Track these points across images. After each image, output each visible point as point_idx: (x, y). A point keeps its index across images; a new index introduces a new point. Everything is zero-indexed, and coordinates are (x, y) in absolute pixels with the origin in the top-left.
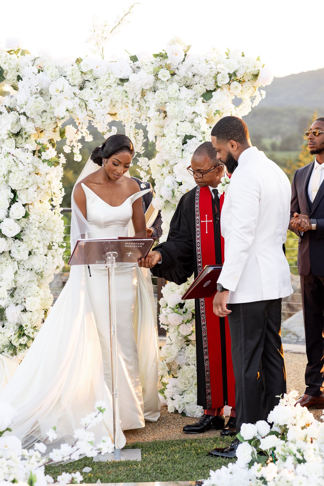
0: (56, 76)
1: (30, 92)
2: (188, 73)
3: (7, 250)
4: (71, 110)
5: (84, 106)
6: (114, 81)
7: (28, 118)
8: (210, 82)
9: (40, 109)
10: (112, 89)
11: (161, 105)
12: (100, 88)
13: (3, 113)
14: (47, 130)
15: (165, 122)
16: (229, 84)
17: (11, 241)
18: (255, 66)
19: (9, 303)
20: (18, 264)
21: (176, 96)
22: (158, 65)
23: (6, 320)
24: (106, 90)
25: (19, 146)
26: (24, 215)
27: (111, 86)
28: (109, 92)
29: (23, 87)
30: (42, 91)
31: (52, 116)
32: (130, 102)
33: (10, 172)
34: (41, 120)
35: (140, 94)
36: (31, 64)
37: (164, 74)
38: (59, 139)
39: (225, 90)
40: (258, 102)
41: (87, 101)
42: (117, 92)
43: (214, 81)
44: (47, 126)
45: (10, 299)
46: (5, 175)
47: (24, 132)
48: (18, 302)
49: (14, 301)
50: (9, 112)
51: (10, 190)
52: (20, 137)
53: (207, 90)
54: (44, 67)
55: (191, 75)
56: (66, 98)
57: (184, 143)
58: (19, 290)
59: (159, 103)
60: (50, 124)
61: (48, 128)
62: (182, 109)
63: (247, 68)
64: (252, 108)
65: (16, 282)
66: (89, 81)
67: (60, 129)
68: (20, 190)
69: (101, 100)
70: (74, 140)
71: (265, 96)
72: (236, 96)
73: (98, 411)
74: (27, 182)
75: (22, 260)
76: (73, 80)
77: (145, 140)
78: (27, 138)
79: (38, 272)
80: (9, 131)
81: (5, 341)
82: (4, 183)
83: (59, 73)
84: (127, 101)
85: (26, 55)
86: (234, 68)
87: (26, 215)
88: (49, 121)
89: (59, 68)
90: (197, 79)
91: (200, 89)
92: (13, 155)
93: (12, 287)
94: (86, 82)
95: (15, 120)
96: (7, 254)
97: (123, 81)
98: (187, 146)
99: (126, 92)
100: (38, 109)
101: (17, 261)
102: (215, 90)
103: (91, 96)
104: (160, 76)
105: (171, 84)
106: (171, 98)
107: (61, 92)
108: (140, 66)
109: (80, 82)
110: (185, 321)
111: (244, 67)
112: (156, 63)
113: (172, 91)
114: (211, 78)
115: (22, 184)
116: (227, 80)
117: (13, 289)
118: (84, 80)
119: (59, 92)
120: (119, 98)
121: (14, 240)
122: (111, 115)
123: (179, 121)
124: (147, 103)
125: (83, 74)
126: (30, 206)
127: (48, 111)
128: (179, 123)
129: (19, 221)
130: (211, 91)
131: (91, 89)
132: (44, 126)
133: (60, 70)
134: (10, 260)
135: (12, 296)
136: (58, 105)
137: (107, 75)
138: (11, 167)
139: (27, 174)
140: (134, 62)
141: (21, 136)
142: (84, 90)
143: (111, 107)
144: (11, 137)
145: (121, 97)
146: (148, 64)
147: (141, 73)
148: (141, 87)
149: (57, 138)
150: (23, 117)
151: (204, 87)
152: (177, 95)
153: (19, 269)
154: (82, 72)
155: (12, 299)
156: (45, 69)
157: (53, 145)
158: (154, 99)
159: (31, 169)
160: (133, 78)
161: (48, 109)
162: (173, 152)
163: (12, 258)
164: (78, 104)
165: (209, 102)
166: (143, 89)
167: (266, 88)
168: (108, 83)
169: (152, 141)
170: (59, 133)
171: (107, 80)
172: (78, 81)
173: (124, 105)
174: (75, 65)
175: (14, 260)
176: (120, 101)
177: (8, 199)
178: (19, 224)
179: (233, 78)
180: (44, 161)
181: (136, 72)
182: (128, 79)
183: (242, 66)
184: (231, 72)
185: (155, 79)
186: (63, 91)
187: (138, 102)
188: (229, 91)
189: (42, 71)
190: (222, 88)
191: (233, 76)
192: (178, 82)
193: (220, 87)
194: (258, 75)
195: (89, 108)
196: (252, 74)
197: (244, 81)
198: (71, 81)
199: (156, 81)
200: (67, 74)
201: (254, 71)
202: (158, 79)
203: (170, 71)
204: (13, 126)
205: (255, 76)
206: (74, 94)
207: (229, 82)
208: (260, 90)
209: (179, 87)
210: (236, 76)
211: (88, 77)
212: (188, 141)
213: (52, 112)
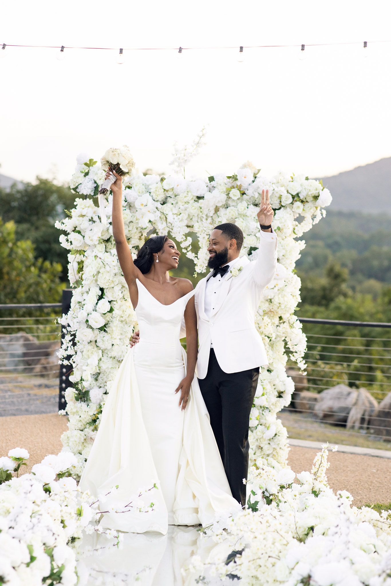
2: (255, 193)
3: (93, 339)
4: (154, 222)
5: (165, 218)
6: (191, 198)
8: (275, 202)
10: (189, 204)
11: (232, 220)
12: (179, 203)
13: (96, 222)
14: (133, 238)
16: (292, 203)
17: (97, 332)
18: (316, 188)
19: (94, 386)
20: (103, 352)
21: (245, 213)
22: (230, 185)
23: (90, 400)
24: (185, 206)
25: (109, 251)
26: (109, 310)
27: (189, 202)
28: (187, 208)
30: (131, 205)
31: (138, 226)
32: (205, 217)
33: (99, 272)
34: (128, 229)
35: (214, 210)
37: (235, 194)
39: (288, 209)
40: (319, 220)
41: (167, 215)
42: (193, 208)
43: (279, 201)
44: (133, 235)
45: (94, 382)
46: (95, 275)
48: (101, 385)
49: (98, 384)
51: (98, 289)
52: (109, 243)
54: (133, 184)
55: (256, 195)
56: (149, 211)
57: (250, 253)
58: (103, 375)
59: (230, 218)
60: (136, 233)
61: (135, 236)
62: (248, 224)
63: (309, 191)
64: (313, 225)
65: (100, 367)
66: (171, 197)
68: (107, 288)
69: (181, 214)
71: (325, 215)
72: (299, 214)
74: (113, 282)
75: (106, 349)
76: (156, 196)
79: (119, 359)
80: (100, 238)
81: (88, 419)
82: (94, 282)
83: (145, 190)
84: (202, 215)
86: (296, 190)
87: (111, 310)
88: (135, 230)
89: (145, 186)
92: (100, 258)
93: (96, 372)
94: (168, 198)
95: (105, 229)
96: (94, 343)
97: (199, 198)
98: (252, 256)
99: (201, 208)
101: (102, 350)
102: (279, 209)
103: (172, 210)
104: (231, 195)
105: (241, 202)
106: (240, 214)
107: (145, 206)
108: (215, 186)
109: (163, 198)
111: (306, 190)
113: (241, 209)
114: (276, 199)
115: (109, 284)
116: (291, 200)
117: (97, 373)
118: (167, 196)
119: (143, 206)
120: (195, 213)
121: (100, 331)
122: (188, 226)
123: (246, 234)
124: (220, 217)
125: (165, 191)
126: (115, 303)
127: (134, 222)
129: (105, 316)
130: (276, 209)
131: (172, 204)
132: (130, 235)
134: (96, 348)
135: (96, 380)
136: (142, 217)
137: (186, 192)
138: (100, 268)
139: (113, 275)
140: (210, 182)
141: (111, 242)
142: (165, 205)
143: (189, 220)
144: (102, 242)
145: (197, 212)
146: (222, 185)
147: (215, 192)
148: (214, 204)
152: (245, 211)
153: (103, 356)
154: (165, 190)
155: (96, 382)
156: (134, 186)
158: (226, 214)
159: (117, 271)
160: (208, 196)
161: (134, 220)
163: (97, 346)
164: (159, 217)
166: (216, 206)
167: (326, 209)
168: (186, 200)
170: (144, 240)
171: (185, 197)
172: (161, 197)
173: (200, 218)
174: (160, 183)
175: (99, 348)
176: (196, 215)
177: (97, 296)
178: (105, 318)
179: (296, 199)
181: (211, 191)
182: (203, 197)
183: (305, 189)
184: (294, 193)
185: (227, 197)
186: (147, 205)
187: (212, 217)
188: (292, 210)
189: (131, 188)
190: (286, 207)
191: (296, 197)
192: (247, 201)
193: (284, 206)
194: (318, 196)
195: (168, 220)
196: (313, 195)
197: (307, 202)
198: (154, 197)
199: (228, 199)
200: (151, 191)
201: (315, 193)
202: (230, 198)
203: (240, 191)
204: (104, 234)
205: (316, 198)
206: (157, 208)
207: (292, 202)
208: (321, 210)
209: (248, 205)
210: (299, 197)
211: (170, 194)
212: (253, 252)
213: (138, 223)
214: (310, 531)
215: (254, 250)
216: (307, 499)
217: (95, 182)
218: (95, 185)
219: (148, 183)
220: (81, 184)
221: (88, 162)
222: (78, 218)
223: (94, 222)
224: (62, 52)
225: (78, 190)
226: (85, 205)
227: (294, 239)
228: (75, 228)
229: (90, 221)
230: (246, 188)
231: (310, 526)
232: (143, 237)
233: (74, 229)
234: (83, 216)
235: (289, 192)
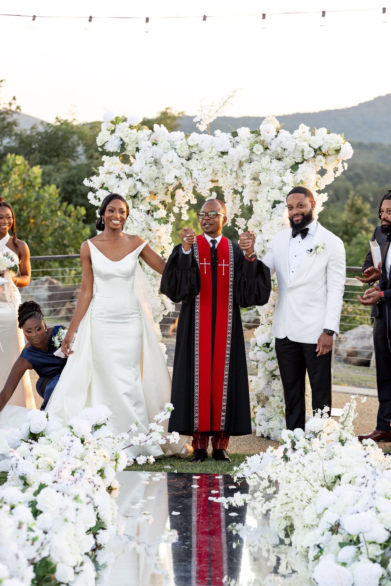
0: (168, 148)
1: (145, 162)
2: (278, 148)
4: (180, 178)
5: (190, 174)
6: (216, 153)
7: (143, 183)
8: (298, 156)
9: (153, 176)
10: (214, 160)
12: (204, 159)
13: (123, 178)
14: (160, 194)
15: (259, 189)
16: (314, 157)
18: (338, 142)
22: (254, 140)
24: (209, 161)
25: (136, 207)
27: (213, 158)
28: (211, 163)
29: (139, 158)
30: (156, 161)
31: (164, 182)
32: (229, 172)
34: (154, 185)
35: (238, 165)
36: (147, 138)
37: (259, 149)
38: (170, 201)
39: (311, 163)
40: (341, 173)
41: (192, 170)
42: (218, 163)
43: (301, 154)
44: (159, 190)
47: (140, 194)
50: (128, 178)
52: (137, 199)
53: (295, 162)
55: (280, 150)
56: (175, 167)
57: (274, 207)
59: (254, 172)
60: (162, 188)
61: (161, 191)
62: (272, 178)
63: (330, 144)
64: (335, 178)
66: (196, 153)
67: (171, 192)
69: (205, 169)
70: (182, 202)
71: (347, 168)
72: (322, 167)
73: (167, 410)
76: (181, 153)
77: (241, 204)
78: (142, 200)
80: (127, 194)
83: (171, 146)
84: (227, 170)
85: (144, 130)
86: (318, 144)
88: (162, 186)
89: (170, 142)
90: (286, 153)
91: (289, 161)
94: (193, 154)
95: (132, 185)
97: (223, 153)
98: (276, 209)
99: (225, 163)
100: (152, 176)
102: (302, 163)
103: (197, 165)
104: (254, 150)
105: (264, 156)
106: (264, 169)
108: (238, 141)
109: (188, 154)
110: (271, 359)
111: (328, 144)
112: (252, 139)
113: (265, 163)
114: (299, 152)
116: (313, 154)
118: (191, 152)
119: (169, 162)
120: (219, 168)
122: (212, 181)
123: (270, 188)
124: (244, 172)
127: (160, 178)
128: (270, 190)
130: (298, 163)
131: (197, 160)
132: (157, 190)
133: (172, 143)
136: (168, 173)
137: (211, 148)
139: (140, 230)
140: (234, 138)
141: (138, 197)
142: (190, 160)
143: (214, 175)
144: (129, 198)
145: (222, 167)
146: (245, 140)
147: (239, 147)
148: (238, 159)
149: (169, 200)
150: (139, 184)
151: (293, 159)
152: (268, 166)
154: (189, 146)
156: (159, 142)
157: (165, 206)
158: (250, 169)
159: (144, 226)
160: (231, 151)
161: (160, 176)
162: (263, 214)
164: (184, 172)
165: (296, 172)
166: (240, 161)
167: (347, 161)
168: (210, 155)
169: (247, 205)
170: (170, 196)
171: (210, 152)
172: (186, 153)
173: (224, 173)
174: (184, 139)
176: (220, 170)
179: (318, 152)
180: (155, 220)
181: (235, 146)
182: (227, 152)
183: (327, 142)
184: (316, 147)
185: (251, 152)
186: (172, 162)
187: (236, 172)
188: (314, 163)
189: (157, 144)
190: (309, 161)
191: (318, 151)
192: (270, 155)
193: (306, 160)
194: (340, 150)
195: (194, 176)
196: (335, 149)
197: (329, 155)
198: (180, 153)
199: (251, 154)
200: (176, 147)
201: (336, 146)
202: (253, 153)
203: (263, 146)
204: (131, 190)
205: (338, 151)
206: (182, 164)
207: (315, 155)
208: (342, 163)
209: (271, 159)
210: (321, 150)
211: (194, 150)
212: (276, 205)
213: (164, 179)
214: (337, 479)
215: (278, 204)
216: (333, 448)
217: (122, 140)
218: (122, 142)
219: (173, 140)
220: (108, 142)
221: (114, 120)
222: (105, 175)
223: (121, 178)
224: (91, 22)
225: (105, 148)
226: (112, 162)
227: (316, 191)
228: (103, 184)
229: (117, 177)
230: (269, 143)
231: (337, 474)
232: (169, 193)
233: (101, 186)
234: (110, 173)
235: (312, 145)
